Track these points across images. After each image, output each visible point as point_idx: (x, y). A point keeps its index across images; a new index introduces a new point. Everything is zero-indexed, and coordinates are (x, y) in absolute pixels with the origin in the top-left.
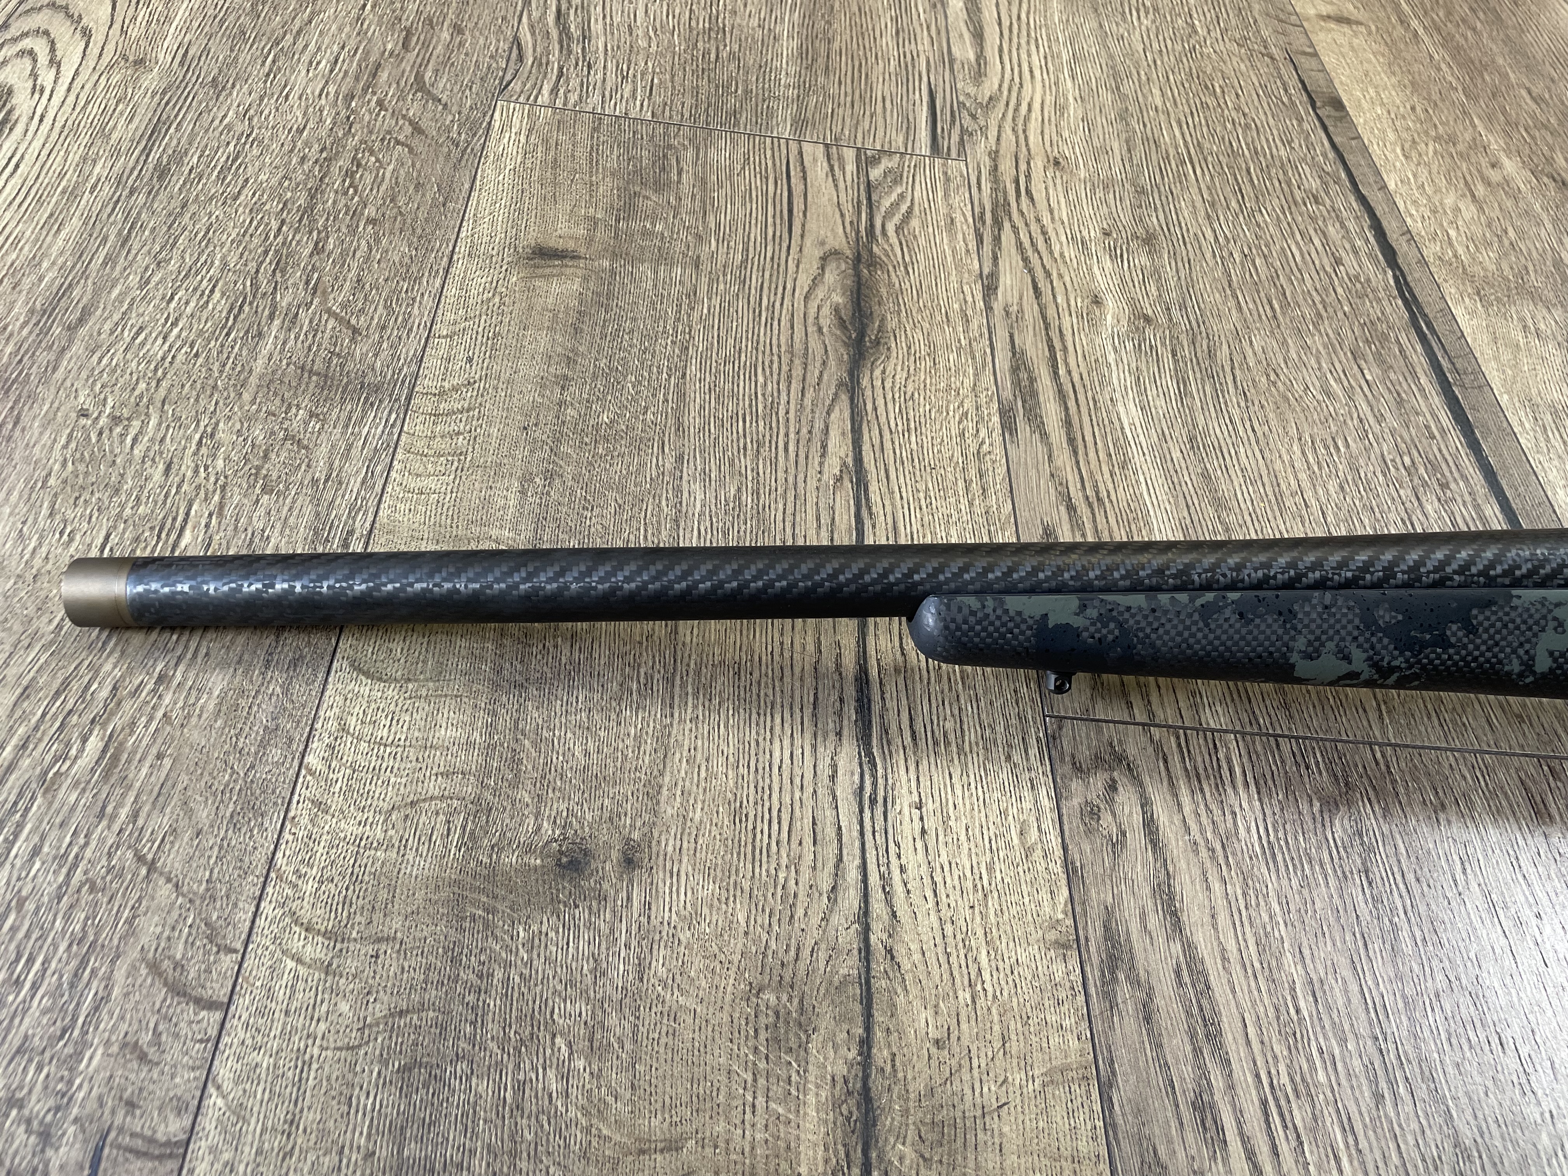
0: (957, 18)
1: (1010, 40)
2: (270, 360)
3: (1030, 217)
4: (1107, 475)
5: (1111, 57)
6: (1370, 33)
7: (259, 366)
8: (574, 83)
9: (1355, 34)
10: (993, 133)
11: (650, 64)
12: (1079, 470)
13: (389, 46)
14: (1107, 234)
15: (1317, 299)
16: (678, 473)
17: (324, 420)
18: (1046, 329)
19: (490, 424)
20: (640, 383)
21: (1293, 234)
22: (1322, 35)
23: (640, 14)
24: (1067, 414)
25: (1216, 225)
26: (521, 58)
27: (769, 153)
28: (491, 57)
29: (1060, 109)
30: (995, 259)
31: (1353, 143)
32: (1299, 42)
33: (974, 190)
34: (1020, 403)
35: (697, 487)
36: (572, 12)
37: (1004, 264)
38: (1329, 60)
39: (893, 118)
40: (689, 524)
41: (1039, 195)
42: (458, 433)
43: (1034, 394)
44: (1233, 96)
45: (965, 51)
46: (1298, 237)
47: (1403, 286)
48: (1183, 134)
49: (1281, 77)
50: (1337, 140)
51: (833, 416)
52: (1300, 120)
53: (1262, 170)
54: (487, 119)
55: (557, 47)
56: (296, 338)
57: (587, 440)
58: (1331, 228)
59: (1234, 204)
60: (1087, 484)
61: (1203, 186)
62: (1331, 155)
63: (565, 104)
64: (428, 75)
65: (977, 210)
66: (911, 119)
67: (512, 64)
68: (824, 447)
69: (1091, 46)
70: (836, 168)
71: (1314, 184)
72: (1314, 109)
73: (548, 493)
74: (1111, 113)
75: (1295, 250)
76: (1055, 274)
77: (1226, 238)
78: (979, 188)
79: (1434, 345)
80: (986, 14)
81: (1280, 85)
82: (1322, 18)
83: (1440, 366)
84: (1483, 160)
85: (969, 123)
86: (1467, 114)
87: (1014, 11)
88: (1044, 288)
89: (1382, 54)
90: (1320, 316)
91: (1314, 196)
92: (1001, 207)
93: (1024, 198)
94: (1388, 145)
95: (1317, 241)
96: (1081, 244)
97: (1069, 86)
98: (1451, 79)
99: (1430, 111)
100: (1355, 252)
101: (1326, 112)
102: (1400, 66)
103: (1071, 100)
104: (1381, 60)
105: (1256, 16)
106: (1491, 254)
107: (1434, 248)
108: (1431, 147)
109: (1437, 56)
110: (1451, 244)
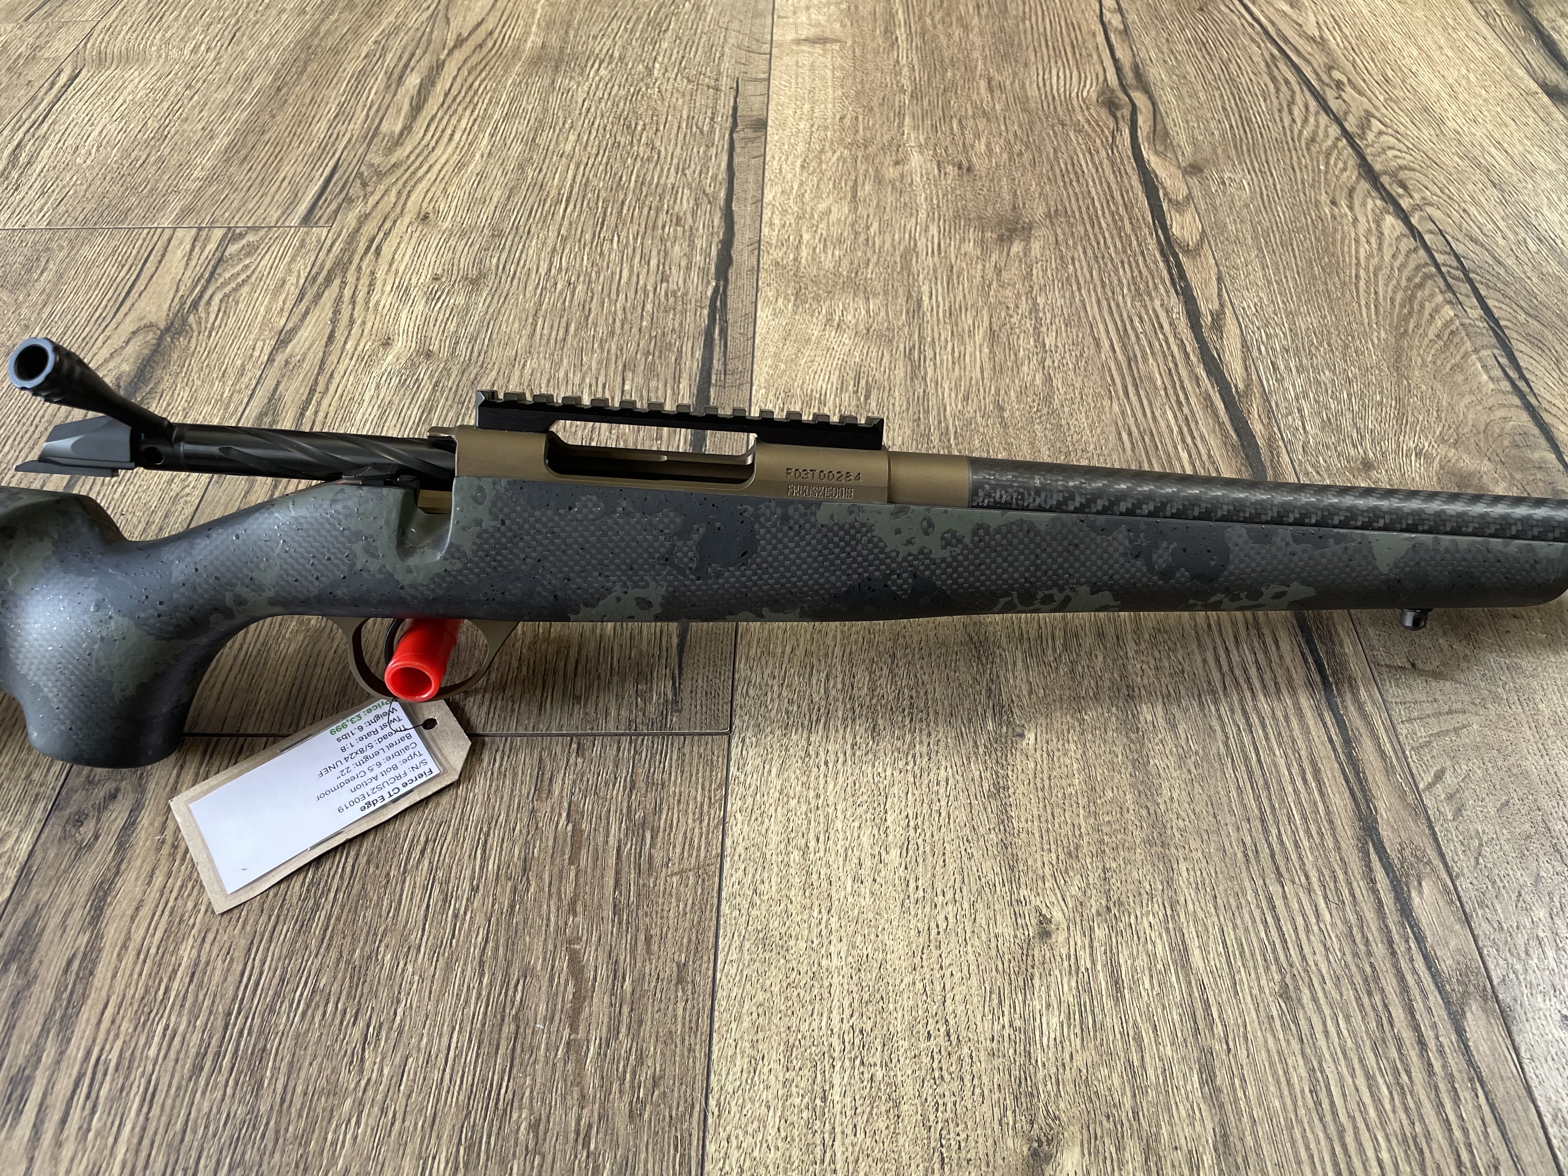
15: (620, 319)
18: (319, 373)
30: (307, 313)
37: (311, 319)
45: (393, 125)
47: (720, 295)
74: (511, 165)
75: (625, 273)
76: (359, 322)
77: (560, 268)
78: (329, 251)
79: (717, 349)
80: (438, 87)
81: (709, 114)
82: (798, 42)
83: (710, 368)
84: (889, 160)
85: (356, 190)
86: (901, 115)
87: (470, 80)
88: (340, 336)
89: (842, 68)
90: (612, 333)
91: (678, 219)
92: (341, 266)
93: (371, 255)
94: (791, 158)
95: (654, 262)
96: (404, 292)
97: (484, 143)
98: (906, 82)
99: (861, 118)
100: (688, 268)
101: (742, 134)
102: (855, 78)
103: (478, 156)
104: (838, 74)
105: (727, 50)
106: (837, 253)
107: (777, 254)
108: (838, 154)
109: (904, 62)
110: (798, 248)
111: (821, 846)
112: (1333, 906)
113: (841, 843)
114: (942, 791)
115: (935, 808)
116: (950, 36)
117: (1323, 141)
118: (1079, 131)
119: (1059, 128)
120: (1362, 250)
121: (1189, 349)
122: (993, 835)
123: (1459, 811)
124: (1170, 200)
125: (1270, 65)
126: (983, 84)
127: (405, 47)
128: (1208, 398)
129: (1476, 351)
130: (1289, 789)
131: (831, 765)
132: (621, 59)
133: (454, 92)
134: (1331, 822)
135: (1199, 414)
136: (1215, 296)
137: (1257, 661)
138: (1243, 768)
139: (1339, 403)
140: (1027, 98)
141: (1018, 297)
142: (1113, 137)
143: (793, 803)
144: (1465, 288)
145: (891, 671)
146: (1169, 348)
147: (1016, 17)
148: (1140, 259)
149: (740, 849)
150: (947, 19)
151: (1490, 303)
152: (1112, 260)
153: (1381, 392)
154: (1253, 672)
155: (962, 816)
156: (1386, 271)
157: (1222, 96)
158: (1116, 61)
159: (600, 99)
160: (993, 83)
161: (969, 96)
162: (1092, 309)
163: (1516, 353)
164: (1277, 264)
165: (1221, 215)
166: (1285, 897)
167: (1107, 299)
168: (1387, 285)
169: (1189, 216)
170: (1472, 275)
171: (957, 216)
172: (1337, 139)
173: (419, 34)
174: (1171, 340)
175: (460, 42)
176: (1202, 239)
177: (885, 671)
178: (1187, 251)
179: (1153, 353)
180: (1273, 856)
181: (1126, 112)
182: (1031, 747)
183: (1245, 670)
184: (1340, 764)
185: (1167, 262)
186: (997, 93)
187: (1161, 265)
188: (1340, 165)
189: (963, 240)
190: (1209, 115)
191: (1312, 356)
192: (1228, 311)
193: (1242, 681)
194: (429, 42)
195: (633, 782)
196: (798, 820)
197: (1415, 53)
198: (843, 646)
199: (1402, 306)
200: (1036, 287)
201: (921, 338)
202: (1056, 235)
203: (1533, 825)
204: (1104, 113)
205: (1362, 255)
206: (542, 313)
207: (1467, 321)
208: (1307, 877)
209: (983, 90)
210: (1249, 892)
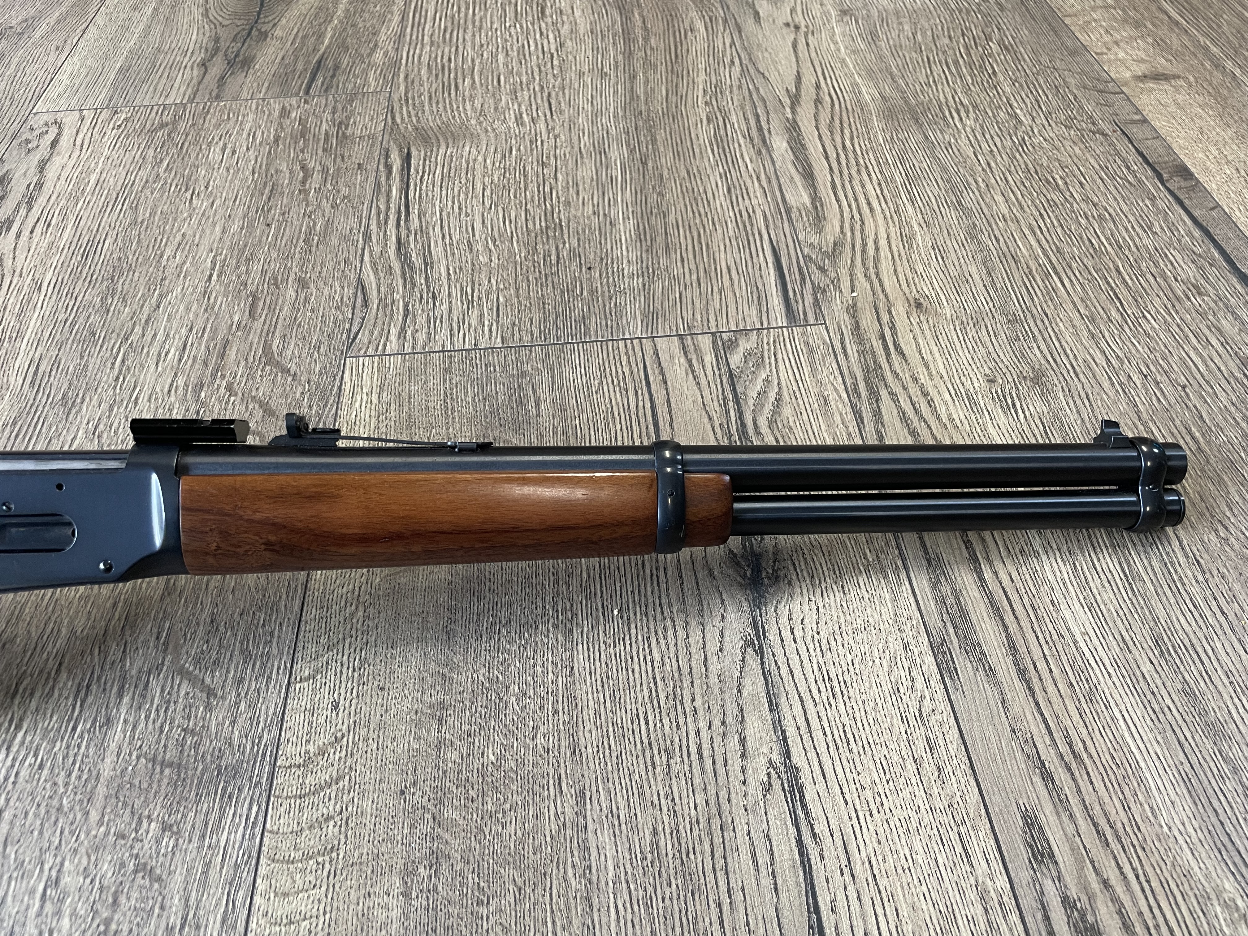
0: (784, 162)
1: (841, 173)
2: (118, 755)
3: (906, 377)
4: (1076, 717)
5: (944, 169)
6: (1190, 85)
7: (107, 768)
8: (421, 320)
9: (1177, 90)
10: (845, 285)
11: (493, 281)
12: (1042, 715)
13: (236, 318)
14: (992, 381)
16: (581, 820)
17: (179, 833)
19: (363, 795)
20: (524, 693)
21: (1187, 337)
22: (1144, 97)
23: (478, 226)
24: (1009, 636)
25: (1103, 345)
26: (366, 303)
27: (624, 359)
28: (337, 308)
29: (908, 239)
31: (1214, 213)
32: (1126, 113)
33: (841, 357)
34: (951, 631)
35: (605, 837)
36: (412, 238)
38: (1160, 124)
39: (742, 290)
40: (604, 901)
41: (909, 349)
42: (328, 819)
43: (964, 614)
44: (1077, 186)
46: (1193, 340)
48: (1038, 241)
49: (1118, 154)
50: (1197, 213)
51: (745, 693)
52: (1153, 199)
53: (1131, 266)
54: (337, 383)
55: (400, 281)
56: (147, 717)
57: (473, 793)
59: (1114, 313)
60: (1056, 735)
62: (1198, 234)
63: (414, 348)
64: (276, 342)
65: (849, 382)
66: (760, 287)
67: (357, 310)
68: (743, 741)
70: (694, 362)
71: (1190, 272)
72: (1163, 184)
73: (435, 887)
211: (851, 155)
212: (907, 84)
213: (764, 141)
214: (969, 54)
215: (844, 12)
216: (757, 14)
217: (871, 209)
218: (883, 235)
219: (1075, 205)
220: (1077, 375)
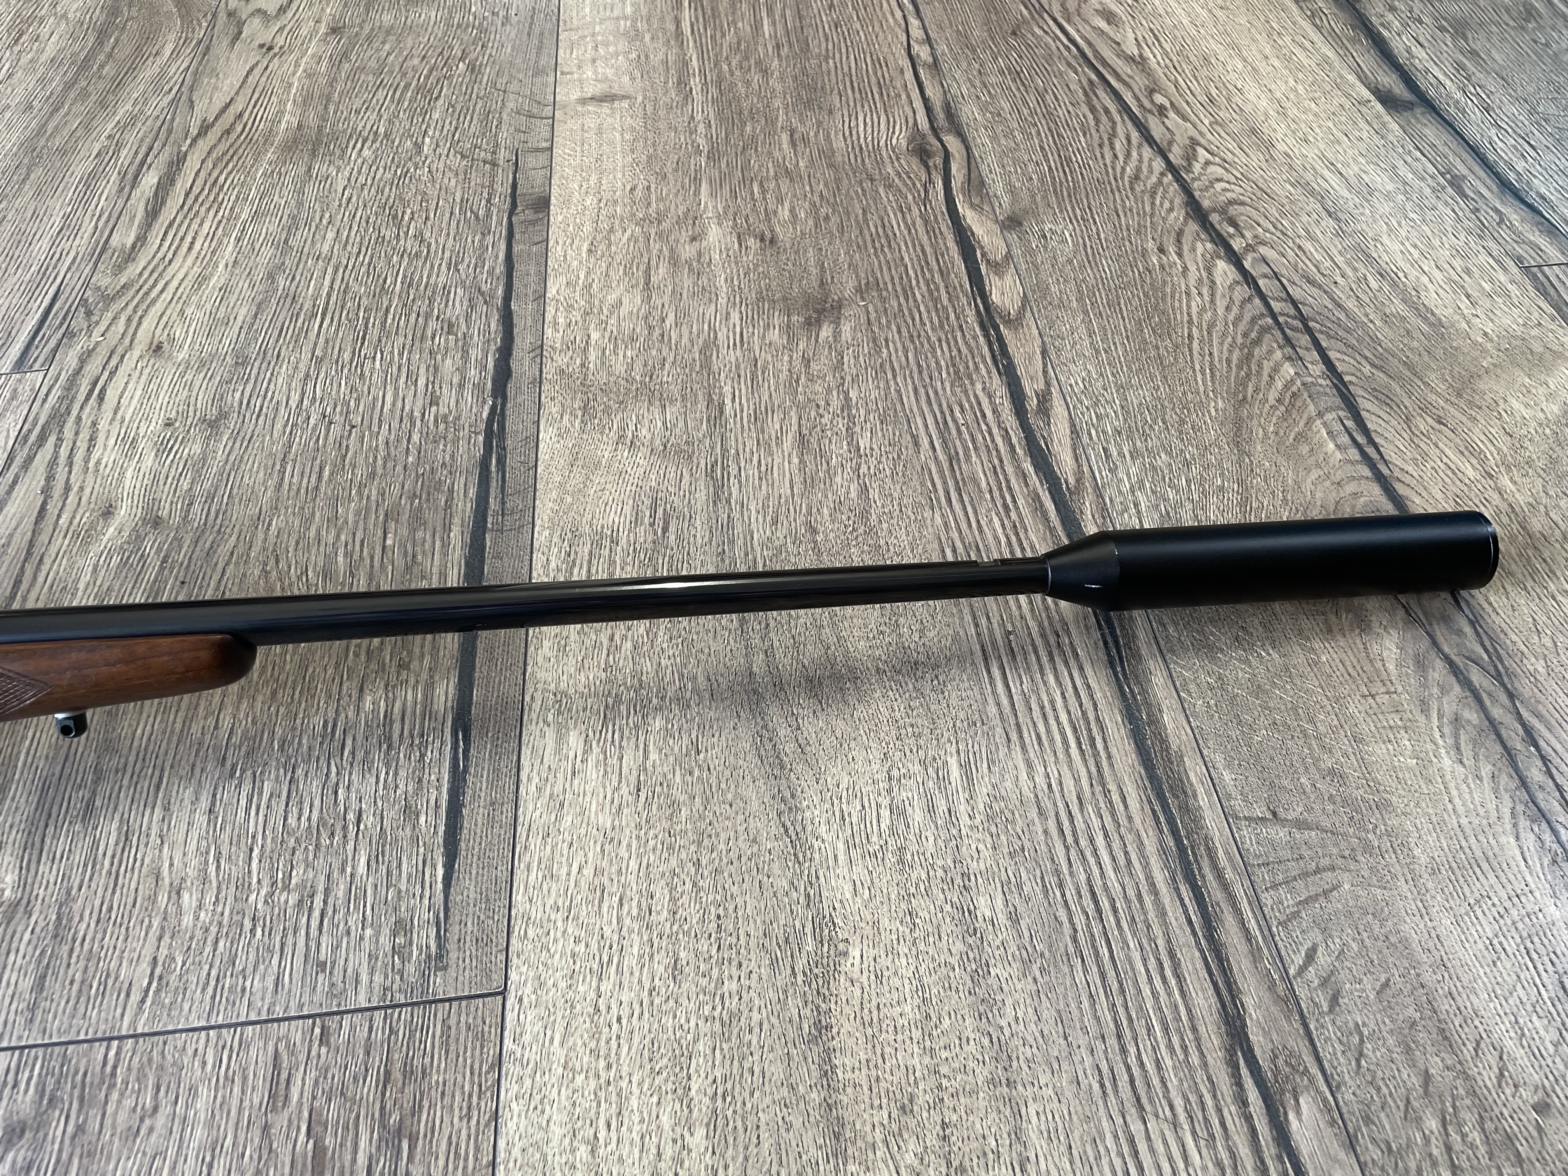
0: (140, 199)
3: (87, 422)
5: (300, 204)
6: (632, 107)
9: (613, 112)
10: (100, 329)
14: (169, 424)
15: (382, 453)
18: (25, 560)
21: (398, 378)
22: (573, 123)
25: (310, 386)
29: (202, 280)
30: (15, 482)
31: (535, 248)
32: (536, 141)
33: (37, 404)
37: (20, 490)
38: (563, 152)
41: (111, 395)
44: (421, 222)
45: (123, 237)
46: (403, 379)
47: (497, 416)
48: (333, 282)
49: (491, 187)
50: (516, 249)
52: (486, 234)
53: (405, 304)
58: (449, 362)
59: (346, 356)
61: (322, 340)
62: (500, 269)
65: (27, 426)
66: (14, 332)
69: (283, 198)
71: (457, 308)
72: (509, 217)
74: (260, 274)
75: (389, 398)
76: (76, 489)
77: (314, 398)
78: (44, 401)
79: (494, 484)
80: (178, 185)
81: (485, 195)
82: (583, 101)
83: (486, 509)
84: (684, 236)
85: (79, 321)
86: (696, 181)
87: (215, 174)
88: (52, 509)
89: (633, 129)
90: (372, 475)
91: (451, 325)
92: (58, 418)
93: (93, 401)
94: (576, 242)
95: (422, 382)
96: (129, 444)
97: (229, 251)
98: (702, 141)
99: (653, 186)
100: (461, 386)
101: (522, 217)
102: (646, 139)
103: (221, 266)
104: (627, 137)
105: (505, 116)
106: (629, 353)
107: (561, 360)
108: (629, 232)
109: (699, 117)
110: (585, 351)
111: (614, 1135)
112: (1202, 1143)
113: (636, 1128)
114: (754, 1042)
115: (747, 1065)
116: (748, 83)
117: (1148, 178)
118: (889, 186)
119: (867, 185)
120: (1193, 304)
121: (1014, 440)
122: (814, 1095)
123: (1334, 1001)
124: (988, 261)
125: (1089, 91)
126: (785, 138)
127: (142, 140)
128: (1037, 498)
129: (1320, 415)
130: (1146, 991)
131: (624, 1021)
132: (387, 135)
133: (196, 190)
134: (1194, 1029)
135: (1029, 521)
136: (1040, 373)
137: (1103, 826)
138: (1095, 969)
139: (1177, 492)
140: (833, 152)
141: (829, 390)
142: (926, 191)
143: (580, 1079)
144: (1304, 340)
145: (695, 884)
146: (993, 441)
147: (818, 56)
148: (959, 334)
149: (516, 1152)
150: (745, 64)
151: (1333, 355)
152: (929, 339)
153: (1222, 475)
154: (1100, 841)
155: (777, 1071)
156: (1220, 326)
157: (1039, 134)
158: (925, 100)
159: (363, 186)
160: (796, 136)
161: (770, 153)
162: (909, 399)
163: (1364, 414)
164: (1104, 328)
165: (1043, 276)
166: (1148, 1138)
167: (925, 387)
168: (1221, 344)
169: (1010, 279)
170: (1311, 324)
171: (760, 299)
172: (1162, 174)
173: (159, 123)
174: (995, 431)
175: (205, 128)
176: (1023, 306)
177: (689, 885)
178: (1008, 322)
179: (976, 449)
180: (1132, 1081)
181: (939, 160)
182: (857, 968)
183: (1092, 840)
184: (1202, 951)
185: (987, 336)
186: (800, 147)
187: (981, 339)
188: (1167, 205)
189: (767, 327)
190: (1026, 157)
191: (1145, 437)
192: (1055, 391)
193: (1088, 854)
194: (170, 131)
195: (388, 1073)
196: (586, 1103)
197: (1240, 66)
198: (639, 856)
199: (1240, 368)
200: (848, 378)
201: (725, 451)
202: (868, 313)
203: (1419, 1008)
204: (915, 164)
205: (1194, 310)
206: (292, 456)
207: (1310, 379)
208: (1172, 1107)
209: (785, 146)
210: (1109, 1136)
211: (216, 190)
212: (335, 112)
213: (136, 177)
214: (427, 77)
215: (334, 30)
216: (240, 33)
217: (190, 249)
218: (180, 276)
219: (402, 242)
220: (258, 416)
